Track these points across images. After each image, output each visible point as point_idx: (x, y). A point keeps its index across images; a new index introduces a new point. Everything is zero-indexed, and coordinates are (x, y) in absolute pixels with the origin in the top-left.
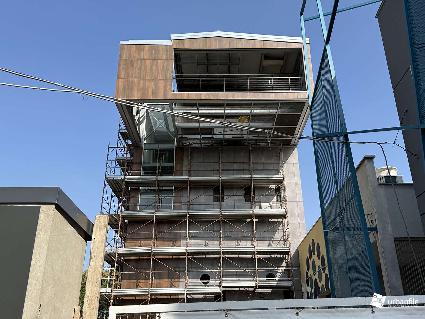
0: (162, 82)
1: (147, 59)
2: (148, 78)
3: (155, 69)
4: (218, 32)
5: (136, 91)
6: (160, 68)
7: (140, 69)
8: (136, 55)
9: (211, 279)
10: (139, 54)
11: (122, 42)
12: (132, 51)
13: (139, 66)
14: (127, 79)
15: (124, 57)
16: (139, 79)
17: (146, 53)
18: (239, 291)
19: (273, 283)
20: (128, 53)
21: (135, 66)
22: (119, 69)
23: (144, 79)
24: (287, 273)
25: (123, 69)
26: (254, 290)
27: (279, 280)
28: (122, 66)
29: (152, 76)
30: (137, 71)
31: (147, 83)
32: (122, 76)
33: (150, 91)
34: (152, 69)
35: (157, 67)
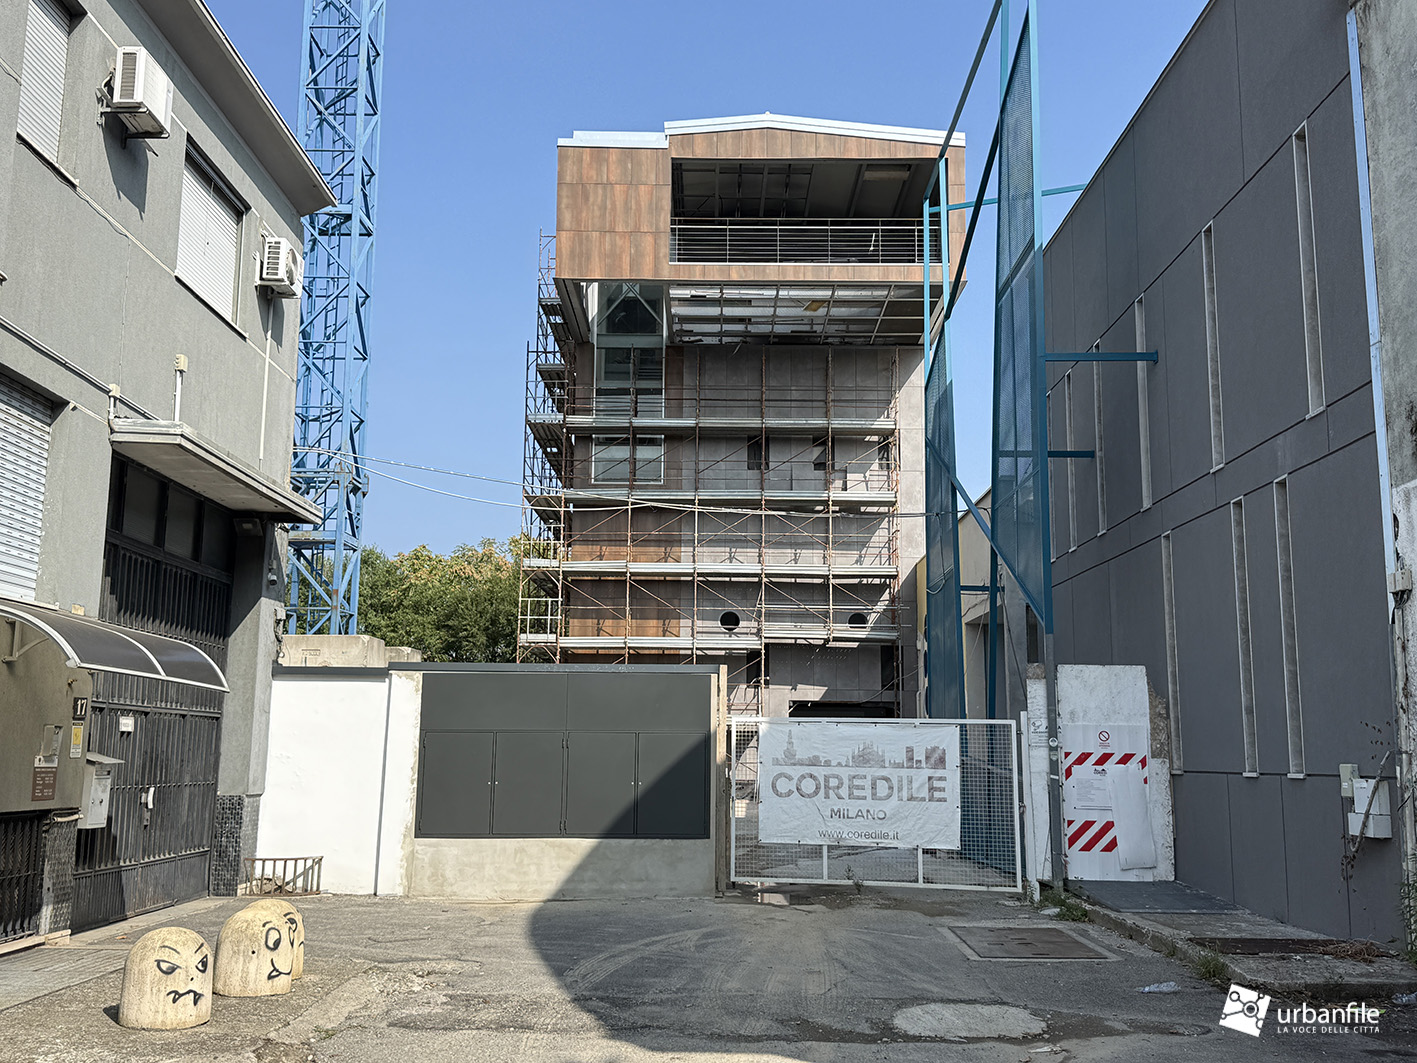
0: (649, 239)
1: (616, 184)
2: (620, 228)
3: (634, 207)
4: (768, 116)
5: (597, 259)
6: (644, 204)
7: (603, 208)
8: (593, 173)
9: (742, 623)
10: (599, 172)
11: (562, 142)
12: (585, 165)
13: (599, 199)
14: (578, 232)
15: (568, 179)
16: (603, 232)
17: (613, 167)
18: (796, 644)
19: (862, 634)
20: (575, 168)
21: (591, 200)
22: (559, 209)
23: (612, 231)
24: (891, 615)
25: (567, 207)
26: (824, 644)
27: (873, 629)
28: (565, 201)
29: (627, 225)
30: (597, 213)
31: (619, 242)
32: (567, 224)
33: (626, 260)
34: (627, 209)
35: (638, 203)
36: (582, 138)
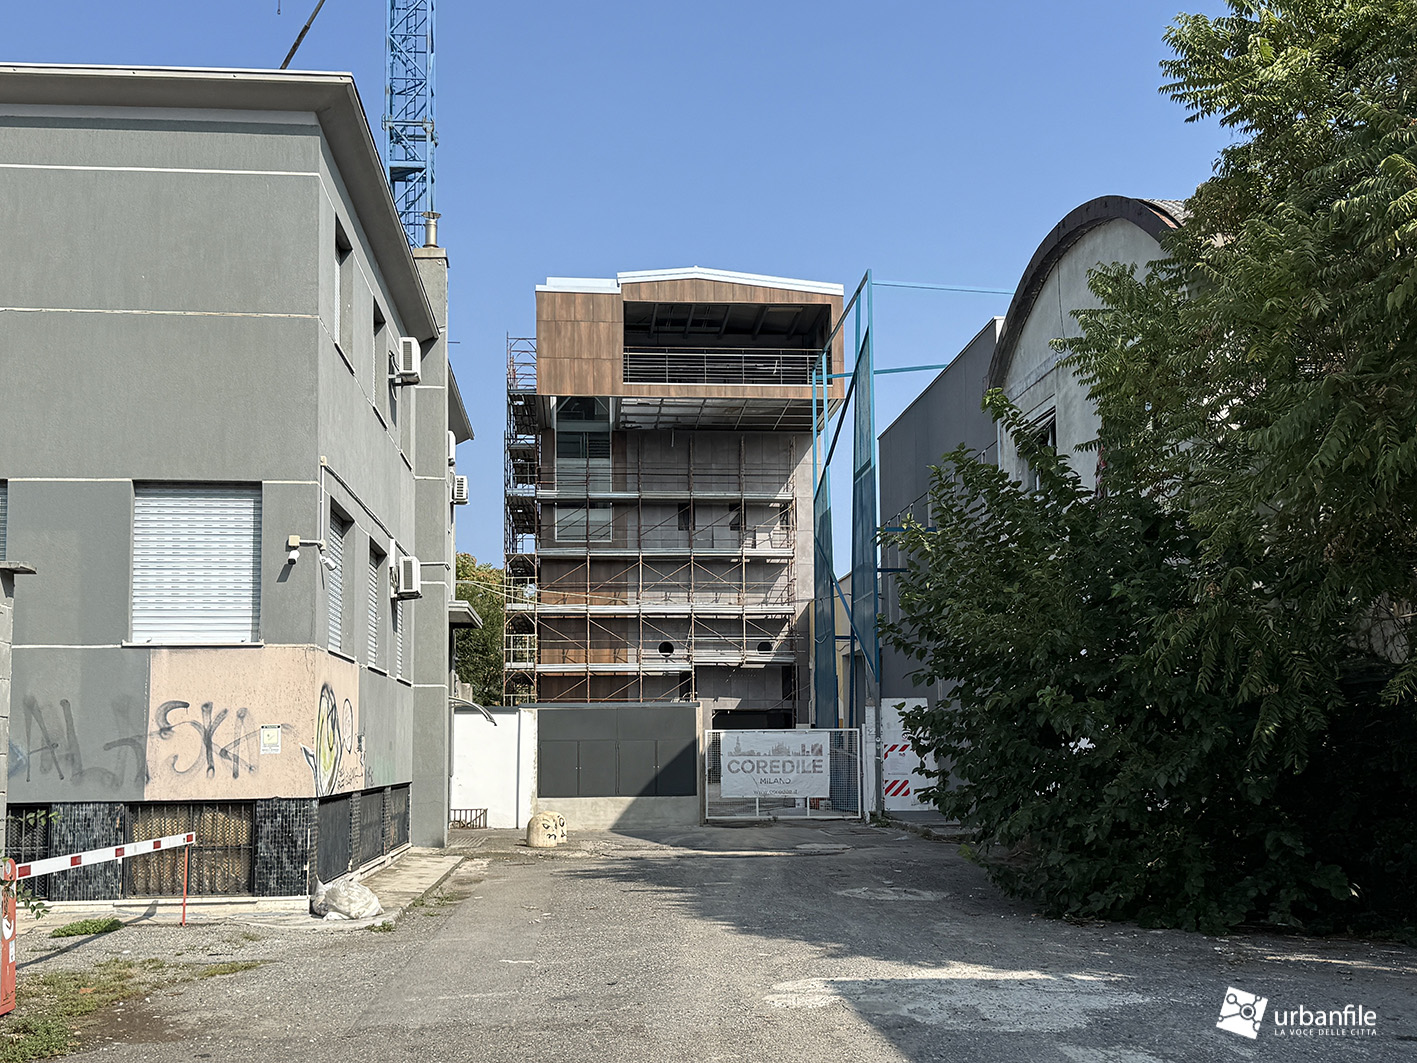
0: (608, 364)
1: (582, 321)
2: (585, 356)
3: (595, 340)
4: (696, 269)
6: (603, 336)
7: (572, 339)
8: (564, 313)
9: (676, 651)
10: (568, 312)
11: (539, 288)
12: (557, 306)
13: (569, 334)
14: (552, 358)
15: (545, 317)
16: (572, 359)
17: (579, 308)
18: (717, 666)
19: (768, 658)
20: (550, 309)
21: (563, 333)
23: (579, 358)
24: (789, 644)
25: (544, 339)
26: (739, 666)
27: (776, 655)
28: (542, 334)
29: (591, 352)
30: (568, 344)
31: (585, 367)
32: (545, 352)
33: (590, 380)
34: (590, 341)
35: (599, 337)
36: (555, 284)
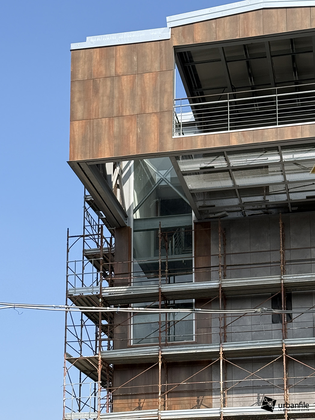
0: (154, 119)
1: (123, 75)
2: (127, 113)
3: (140, 93)
5: (107, 142)
6: (149, 90)
7: (111, 97)
8: (102, 69)
10: (107, 67)
11: (74, 46)
12: (95, 63)
13: (108, 91)
14: (88, 119)
15: (80, 77)
16: (111, 117)
17: (120, 62)
20: (86, 67)
21: (101, 91)
22: (72, 103)
23: (120, 116)
25: (79, 100)
28: (77, 96)
29: (133, 108)
30: (107, 102)
31: (126, 124)
32: (79, 114)
33: (133, 139)
34: (133, 94)
35: (143, 90)
36: (92, 41)
